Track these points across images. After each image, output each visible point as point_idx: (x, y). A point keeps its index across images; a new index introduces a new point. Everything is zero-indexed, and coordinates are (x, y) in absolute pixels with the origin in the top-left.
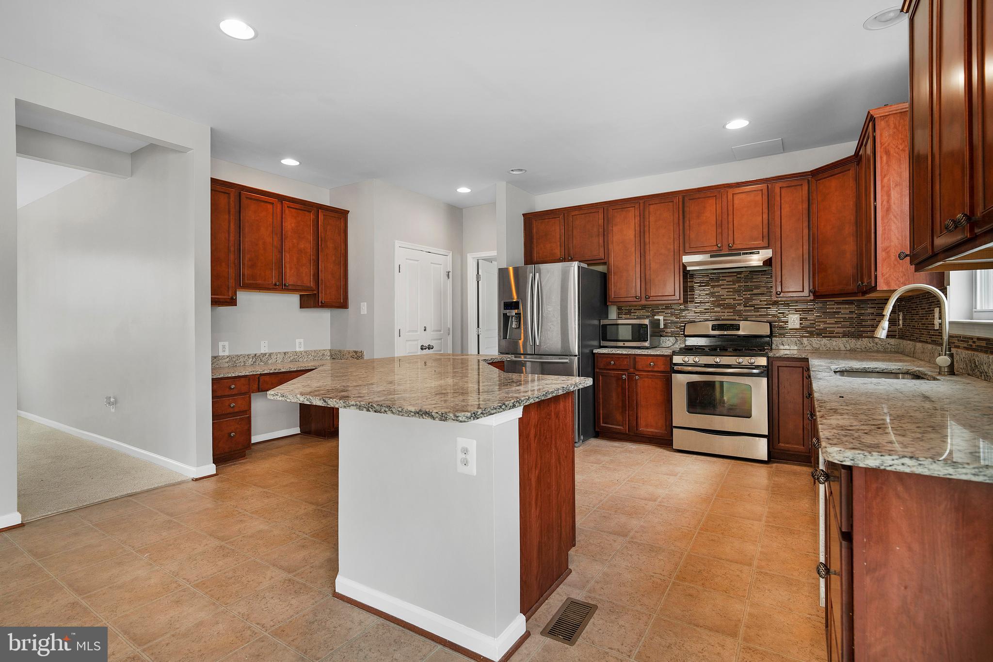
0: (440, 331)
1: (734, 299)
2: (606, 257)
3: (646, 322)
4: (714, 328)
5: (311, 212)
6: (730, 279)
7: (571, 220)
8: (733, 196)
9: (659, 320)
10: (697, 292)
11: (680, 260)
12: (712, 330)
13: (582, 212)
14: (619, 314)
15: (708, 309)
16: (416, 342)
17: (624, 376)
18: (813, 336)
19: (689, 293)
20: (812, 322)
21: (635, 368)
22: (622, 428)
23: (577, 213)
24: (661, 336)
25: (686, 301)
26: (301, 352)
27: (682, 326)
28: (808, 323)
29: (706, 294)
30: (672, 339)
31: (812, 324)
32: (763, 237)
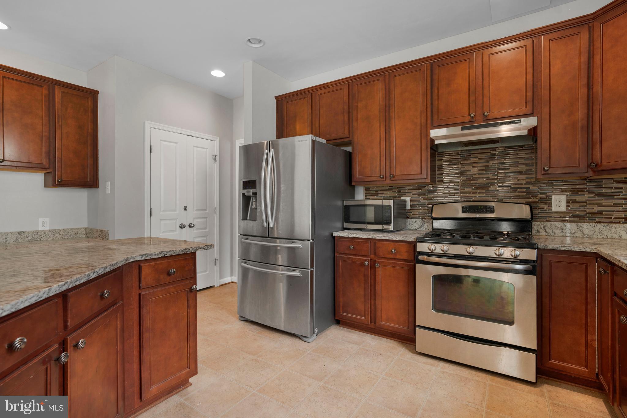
0: (205, 210)
1: (487, 178)
2: (351, 135)
3: (390, 203)
4: (464, 210)
5: (42, 86)
6: (483, 156)
7: (318, 99)
8: (489, 57)
9: (405, 201)
10: (446, 171)
11: (428, 134)
12: (463, 212)
13: (328, 90)
14: (366, 195)
15: (458, 189)
16: (174, 221)
17: (366, 263)
18: (583, 221)
19: (437, 173)
20: (582, 204)
21: (375, 254)
22: (363, 318)
23: (323, 91)
24: (408, 218)
25: (433, 181)
26: (44, 232)
27: (429, 208)
28: (577, 205)
29: (456, 173)
30: (419, 221)
31: (583, 206)
32: (526, 102)
